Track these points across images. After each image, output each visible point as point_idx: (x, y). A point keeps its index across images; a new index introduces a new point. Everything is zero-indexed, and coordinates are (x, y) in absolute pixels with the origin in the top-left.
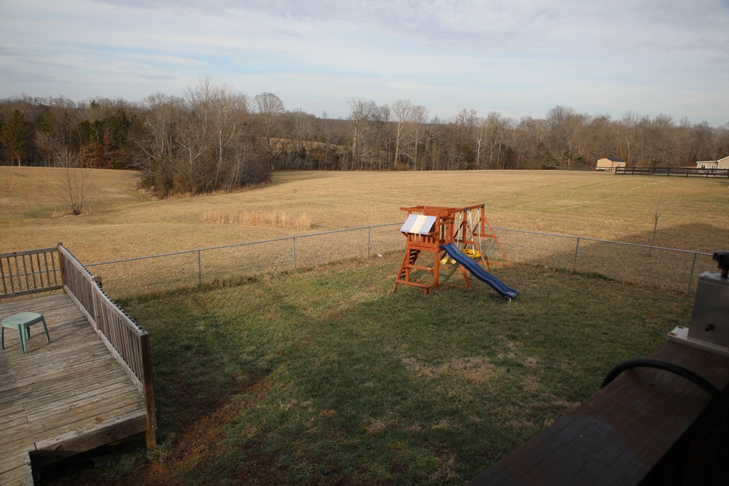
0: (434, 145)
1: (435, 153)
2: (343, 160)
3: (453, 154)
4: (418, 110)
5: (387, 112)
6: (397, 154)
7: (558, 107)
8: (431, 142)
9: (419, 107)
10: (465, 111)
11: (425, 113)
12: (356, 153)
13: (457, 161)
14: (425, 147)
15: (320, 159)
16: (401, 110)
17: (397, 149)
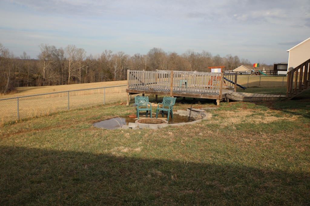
0: (90, 70)
1: (92, 74)
2: (39, 81)
3: (101, 75)
4: (80, 51)
5: (62, 52)
6: (69, 76)
7: (154, 48)
8: (88, 69)
9: (80, 50)
10: (106, 51)
11: (84, 52)
12: (45, 76)
13: (104, 79)
14: (85, 71)
15: (24, 80)
16: (70, 51)
17: (69, 73)
